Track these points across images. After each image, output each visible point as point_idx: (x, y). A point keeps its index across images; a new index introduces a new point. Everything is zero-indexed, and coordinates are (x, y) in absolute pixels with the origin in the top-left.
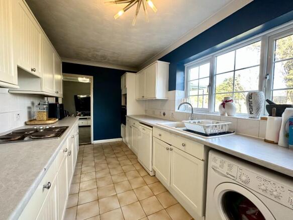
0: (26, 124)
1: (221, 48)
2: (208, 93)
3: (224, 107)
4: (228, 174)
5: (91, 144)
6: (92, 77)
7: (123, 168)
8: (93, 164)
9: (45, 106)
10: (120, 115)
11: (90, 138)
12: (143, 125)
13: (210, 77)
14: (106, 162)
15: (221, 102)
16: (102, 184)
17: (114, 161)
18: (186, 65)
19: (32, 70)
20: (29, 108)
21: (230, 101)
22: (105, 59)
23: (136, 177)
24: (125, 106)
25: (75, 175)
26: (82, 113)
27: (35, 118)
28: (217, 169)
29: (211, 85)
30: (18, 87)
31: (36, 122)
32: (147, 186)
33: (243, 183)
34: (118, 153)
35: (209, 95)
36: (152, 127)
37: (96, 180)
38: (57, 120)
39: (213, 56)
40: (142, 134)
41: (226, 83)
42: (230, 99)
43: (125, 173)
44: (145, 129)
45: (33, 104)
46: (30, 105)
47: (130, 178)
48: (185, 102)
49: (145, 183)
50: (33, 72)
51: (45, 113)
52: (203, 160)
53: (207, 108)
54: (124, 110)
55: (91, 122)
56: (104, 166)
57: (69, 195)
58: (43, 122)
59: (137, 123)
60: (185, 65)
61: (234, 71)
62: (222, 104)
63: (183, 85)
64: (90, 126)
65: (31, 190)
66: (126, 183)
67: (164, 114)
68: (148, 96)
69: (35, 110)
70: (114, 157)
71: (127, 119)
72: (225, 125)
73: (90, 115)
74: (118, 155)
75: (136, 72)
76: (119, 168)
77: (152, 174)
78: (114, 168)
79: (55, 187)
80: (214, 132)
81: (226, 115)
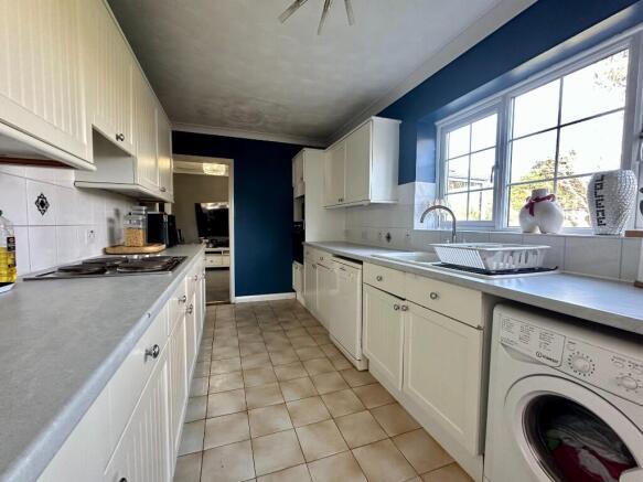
0: (105, 251)
1: (526, 76)
2: (492, 185)
3: (532, 213)
4: (538, 354)
5: (229, 303)
6: (231, 161)
7: (298, 351)
8: (236, 343)
9: (141, 218)
10: (291, 243)
11: (228, 291)
12: (342, 261)
13: (497, 146)
14: (261, 339)
15: (525, 203)
16: (254, 381)
17: (279, 338)
18: (439, 124)
19: (118, 138)
20: (111, 221)
21: (549, 198)
22: (258, 121)
23: (326, 372)
24: (302, 223)
25: (199, 362)
26: (211, 241)
27: (122, 241)
28: (514, 347)
29: (501, 167)
30: (94, 168)
31: (125, 250)
32: (349, 391)
33: (576, 375)
34: (286, 322)
35: (495, 189)
36: (361, 262)
37: (242, 373)
38: (164, 246)
39: (504, 97)
40: (338, 280)
41: (538, 171)
42: (548, 194)
43: (301, 363)
44: (346, 267)
45: (117, 213)
46: (112, 215)
47: (313, 373)
48: (437, 204)
49: (347, 384)
50: (119, 143)
51: (141, 231)
52: (479, 328)
53: (490, 219)
54: (298, 233)
55: (229, 260)
56: (257, 346)
57: (190, 398)
58: (137, 250)
59: (328, 257)
60: (437, 123)
61: (559, 127)
62: (526, 207)
63: (432, 169)
64: (227, 269)
65: (127, 341)
66: (304, 381)
67: (389, 237)
68: (352, 199)
69: (122, 224)
70: (278, 331)
71: (306, 249)
72: (535, 252)
73: (227, 245)
74: (286, 327)
75: (324, 148)
76: (290, 351)
77: (360, 366)
78: (278, 352)
79: (166, 366)
80: (507, 268)
81: (538, 232)
